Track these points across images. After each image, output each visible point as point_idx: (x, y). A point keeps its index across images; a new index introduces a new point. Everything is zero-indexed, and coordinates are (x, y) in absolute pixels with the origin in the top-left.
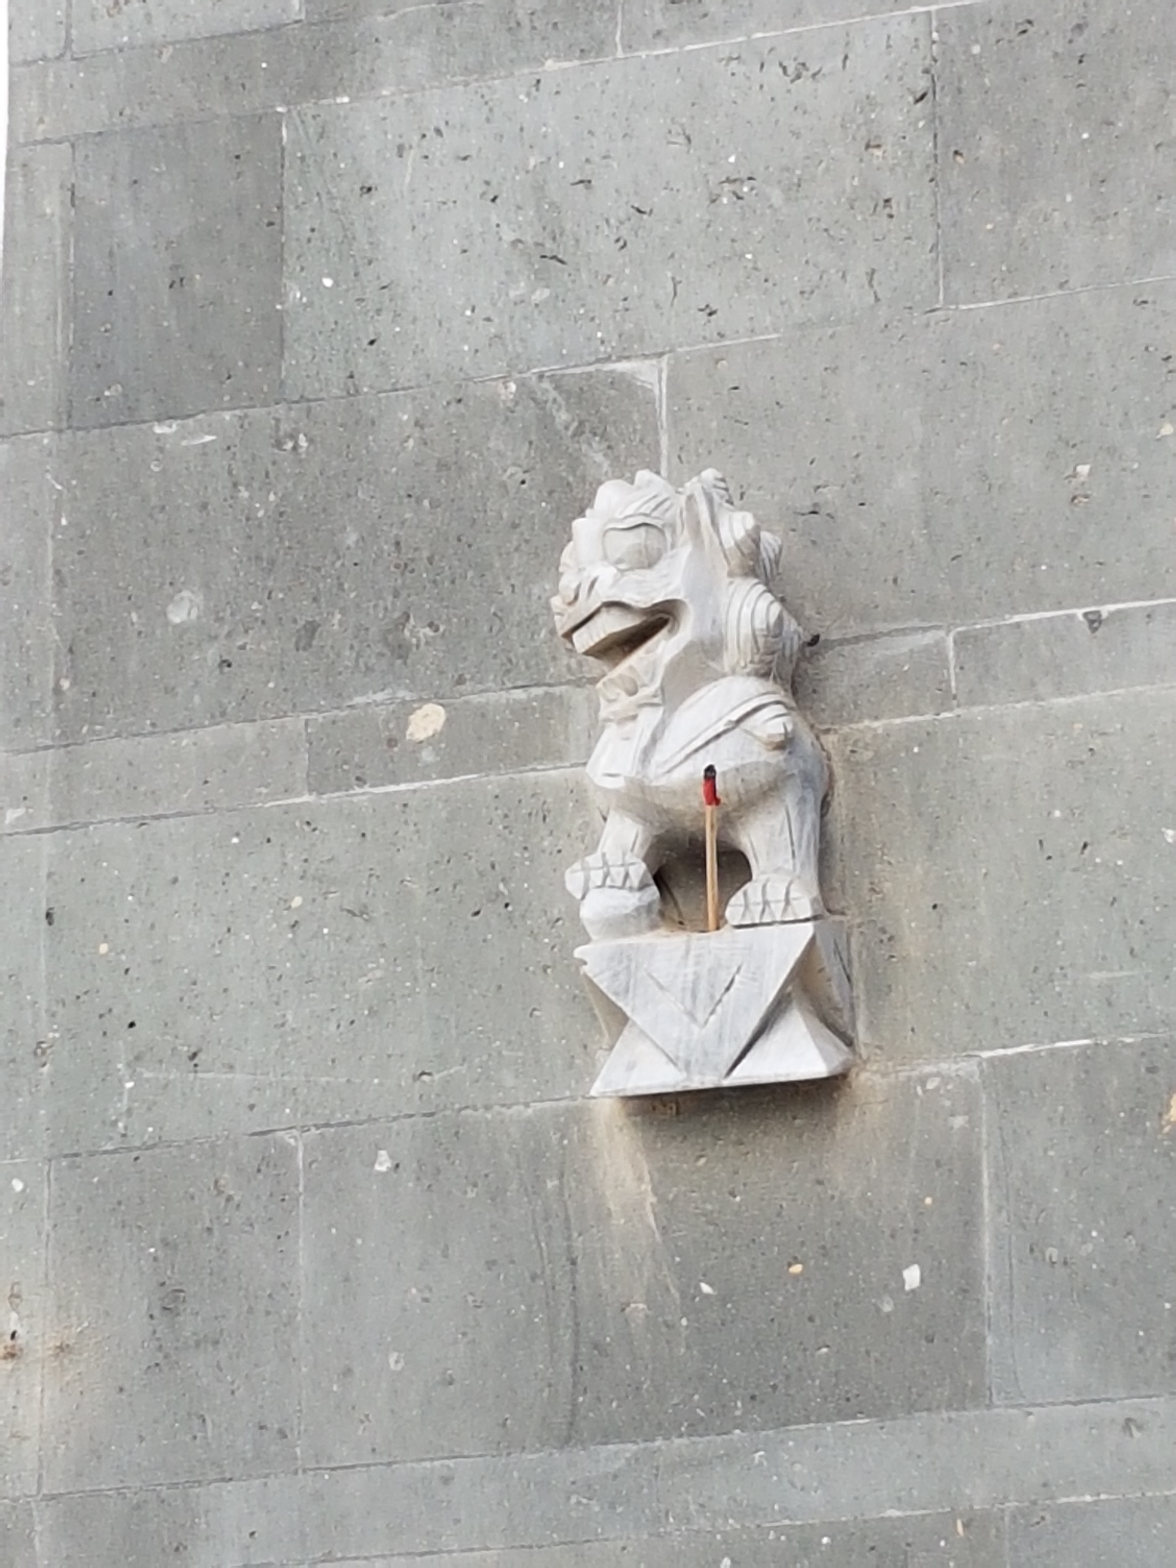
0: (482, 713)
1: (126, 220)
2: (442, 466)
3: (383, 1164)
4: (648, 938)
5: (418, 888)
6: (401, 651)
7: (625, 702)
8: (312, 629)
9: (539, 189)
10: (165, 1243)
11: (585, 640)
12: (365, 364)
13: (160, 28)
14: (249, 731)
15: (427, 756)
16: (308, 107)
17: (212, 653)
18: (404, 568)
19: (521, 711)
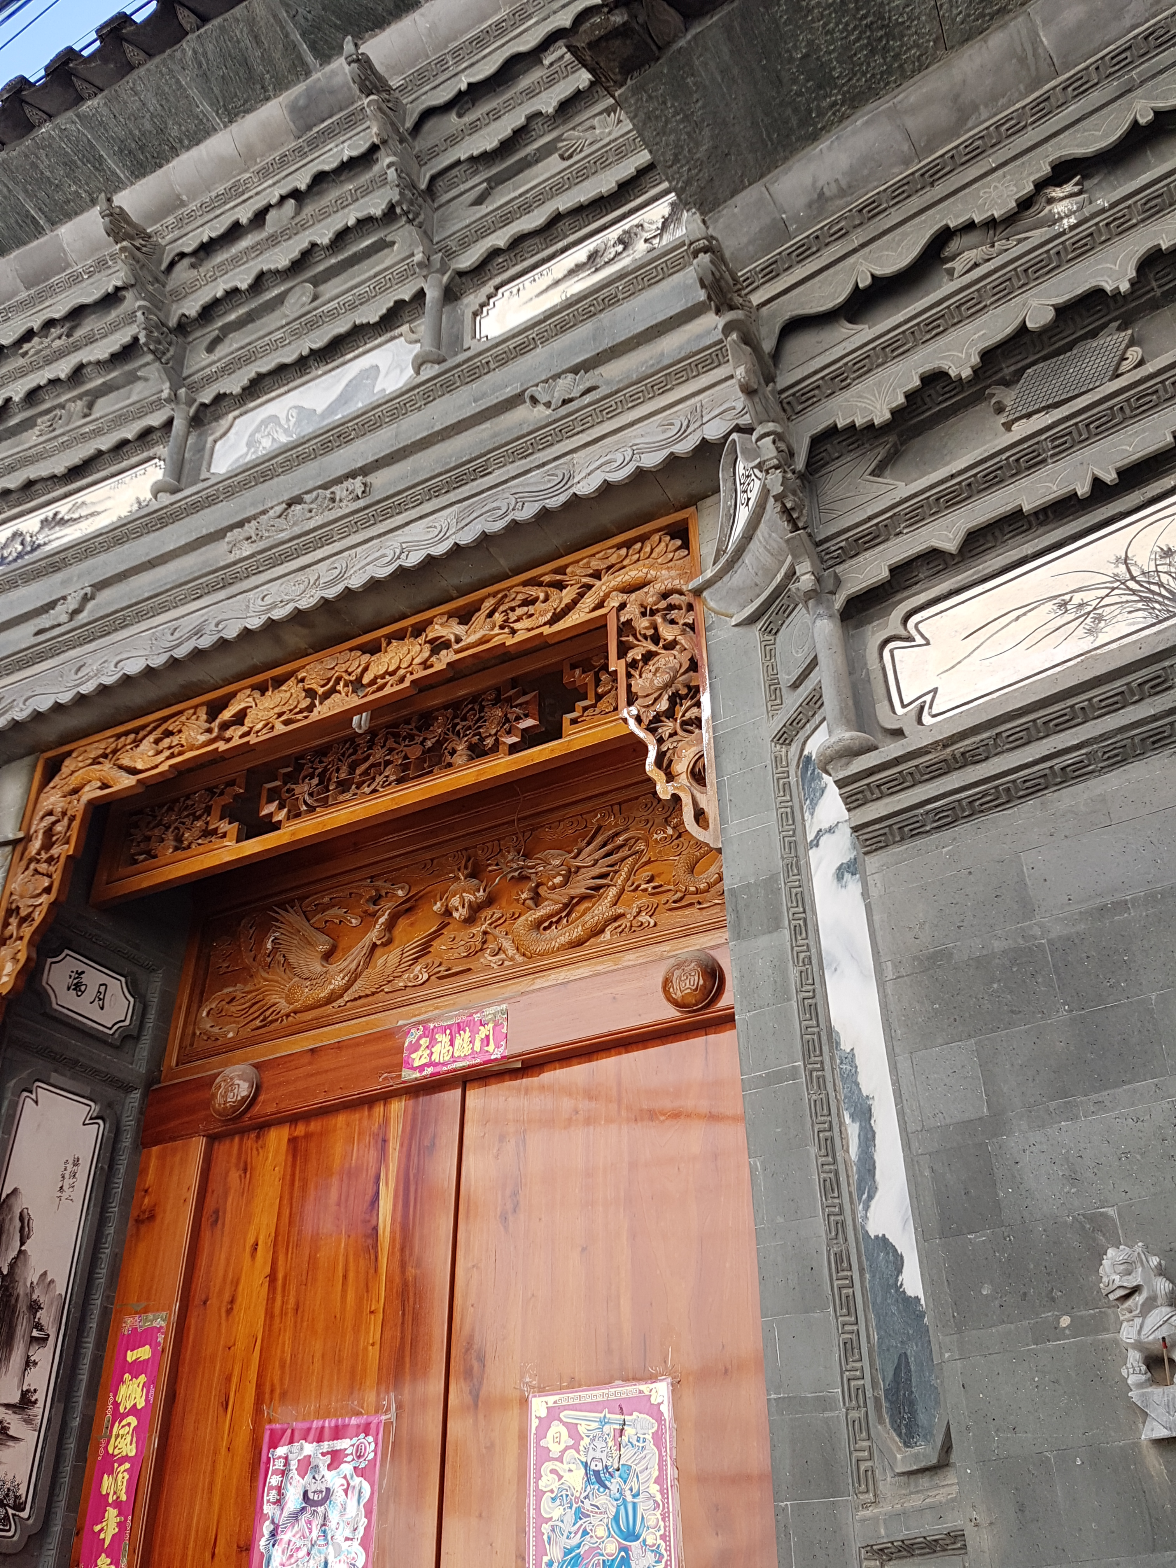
0: (1081, 1317)
1: (948, 1175)
2: (1055, 1243)
3: (1079, 1462)
4: (1150, 1390)
5: (1073, 1374)
6: (1053, 1300)
7: (1128, 1315)
8: (1025, 1294)
9: (1067, 1159)
10: (1017, 1489)
11: (1112, 1297)
12: (1025, 1214)
13: (948, 1121)
14: (1012, 1326)
15: (1067, 1332)
16: (995, 1140)
17: (997, 1303)
18: (1048, 1274)
19: (1093, 1317)
